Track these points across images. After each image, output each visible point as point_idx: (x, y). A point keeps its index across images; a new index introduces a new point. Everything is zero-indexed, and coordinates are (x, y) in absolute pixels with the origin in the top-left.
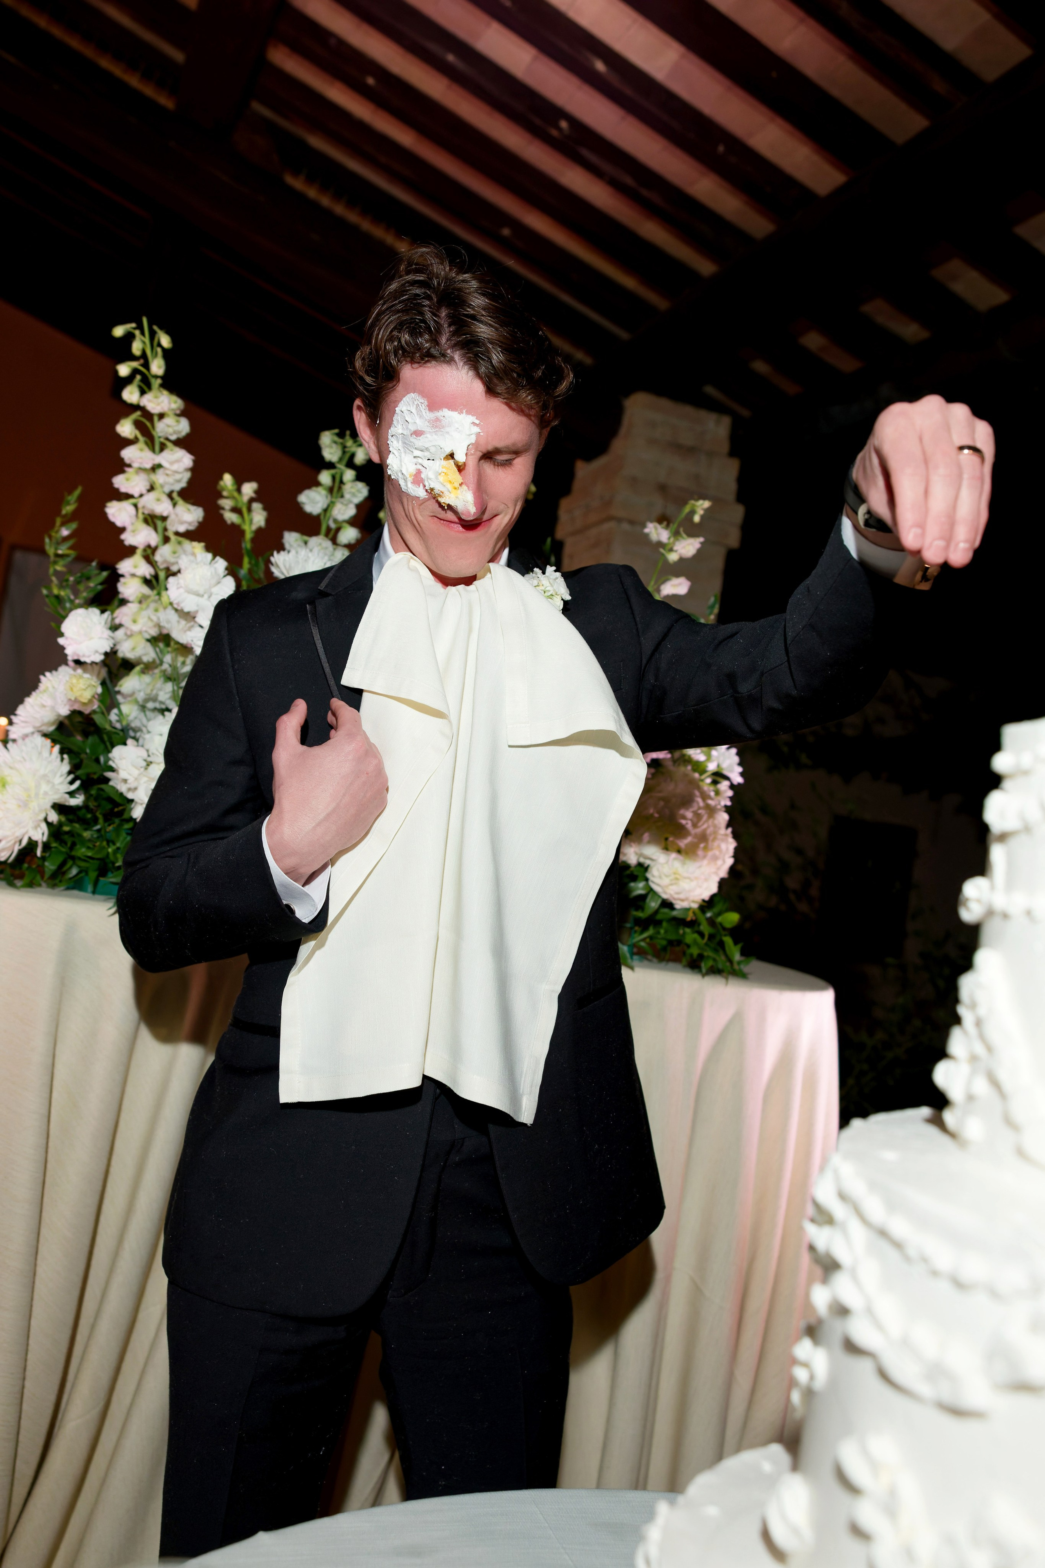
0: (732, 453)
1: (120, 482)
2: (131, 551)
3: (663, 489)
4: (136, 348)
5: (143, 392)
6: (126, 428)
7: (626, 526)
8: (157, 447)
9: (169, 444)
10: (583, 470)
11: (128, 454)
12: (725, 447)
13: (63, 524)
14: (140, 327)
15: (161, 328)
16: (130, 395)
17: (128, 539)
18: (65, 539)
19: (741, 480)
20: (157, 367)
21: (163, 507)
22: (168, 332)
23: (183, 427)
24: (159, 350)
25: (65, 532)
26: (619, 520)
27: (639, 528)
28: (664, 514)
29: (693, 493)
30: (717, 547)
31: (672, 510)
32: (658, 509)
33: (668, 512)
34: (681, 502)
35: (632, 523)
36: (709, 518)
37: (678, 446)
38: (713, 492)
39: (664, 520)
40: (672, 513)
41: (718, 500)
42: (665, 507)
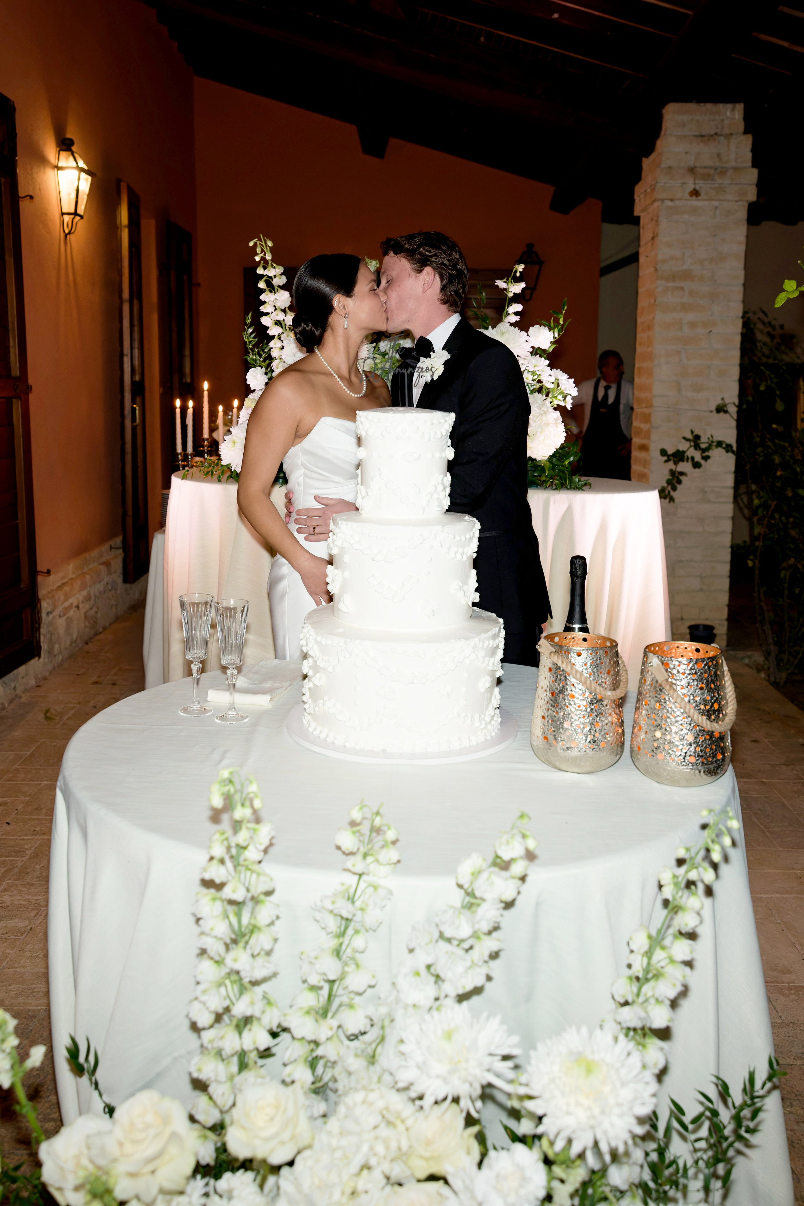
0: (746, 132)
1: (263, 309)
2: (273, 337)
3: (692, 170)
4: (258, 250)
5: (265, 268)
6: (262, 285)
7: (669, 203)
8: (276, 290)
9: (279, 289)
10: (646, 163)
11: (263, 297)
12: (741, 127)
13: (248, 328)
14: (260, 240)
15: (268, 238)
16: (260, 271)
17: (271, 332)
18: (251, 333)
19: (754, 150)
20: (269, 257)
21: (281, 316)
22: (270, 240)
23: (283, 280)
24: (268, 248)
25: (250, 330)
26: (663, 200)
27: (678, 203)
28: (695, 190)
29: (716, 169)
30: (739, 203)
31: (700, 185)
32: (690, 187)
33: (697, 188)
34: (707, 177)
35: (672, 200)
36: (731, 184)
37: (702, 136)
38: (733, 164)
39: (695, 193)
40: (701, 187)
41: (736, 169)
42: (695, 184)
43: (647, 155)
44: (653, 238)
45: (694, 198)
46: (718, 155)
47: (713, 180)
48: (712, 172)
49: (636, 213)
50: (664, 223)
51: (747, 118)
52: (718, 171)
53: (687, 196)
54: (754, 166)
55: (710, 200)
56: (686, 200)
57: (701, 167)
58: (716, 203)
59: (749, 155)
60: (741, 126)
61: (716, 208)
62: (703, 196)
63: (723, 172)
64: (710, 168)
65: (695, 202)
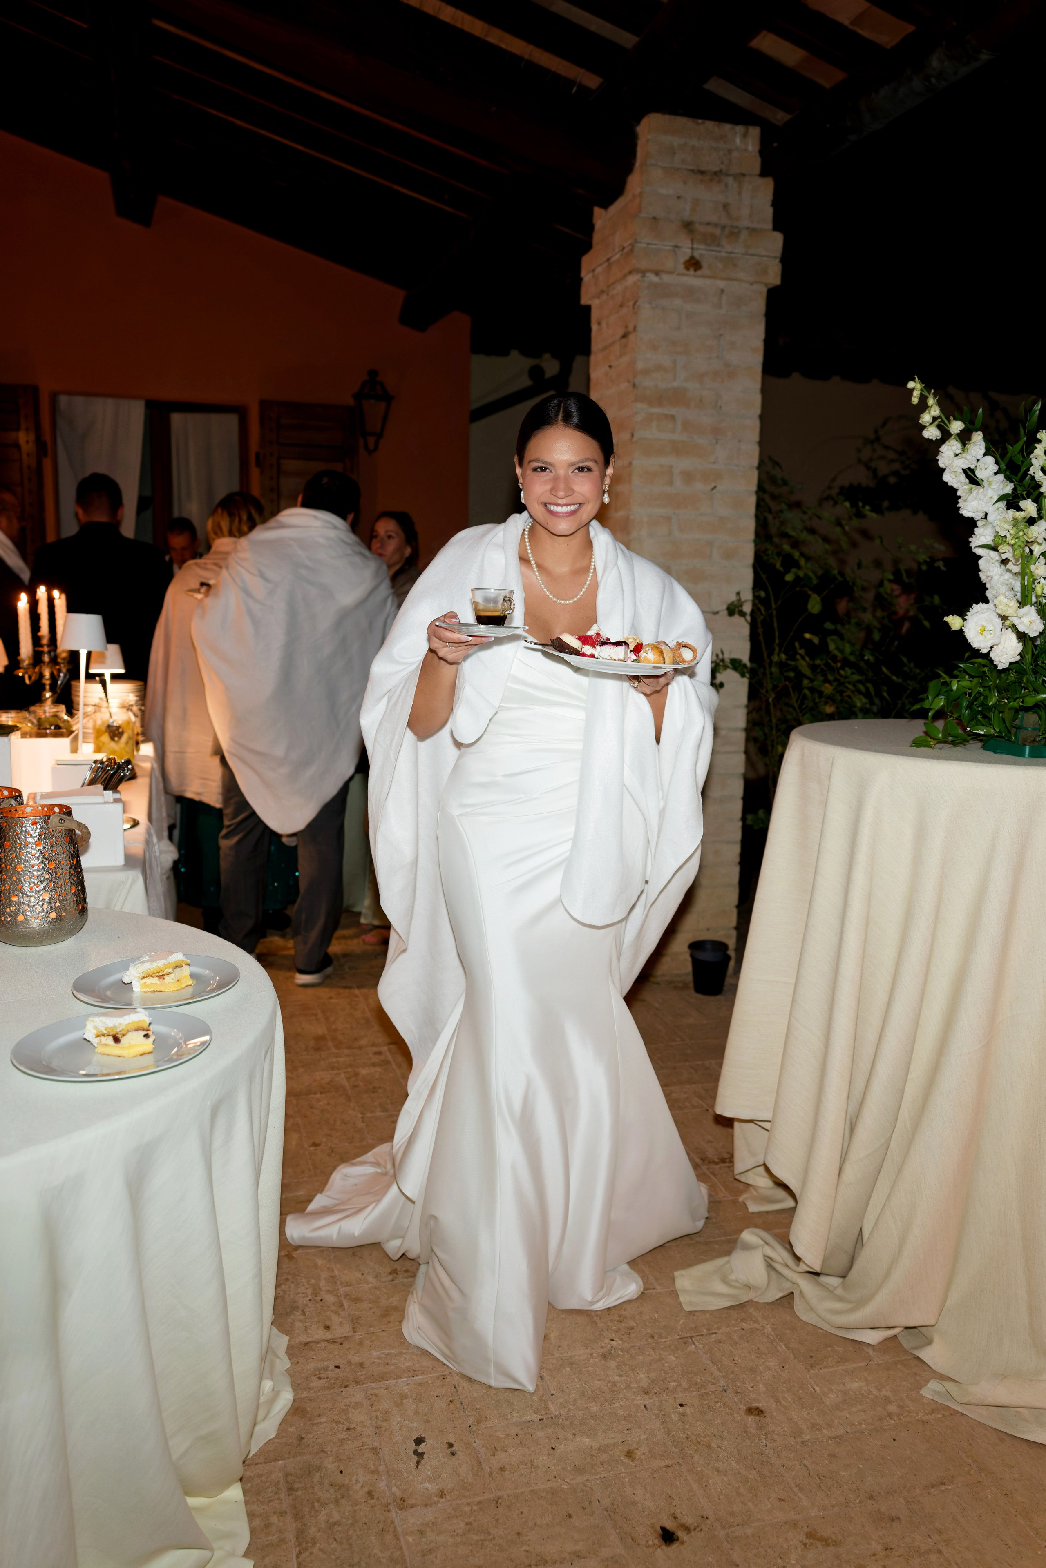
0: (763, 174)
3: (688, 226)
7: (652, 278)
10: (601, 218)
19: (776, 203)
26: (643, 272)
27: (666, 278)
28: (692, 258)
29: (723, 228)
30: (756, 287)
31: (701, 251)
32: (685, 253)
33: (696, 254)
34: (711, 240)
35: (657, 273)
36: (744, 254)
37: (702, 173)
38: (745, 223)
39: (693, 264)
40: (701, 255)
41: (752, 231)
42: (692, 249)
43: (606, 204)
44: (625, 336)
45: (692, 272)
46: (726, 206)
47: (719, 245)
48: (717, 232)
49: (584, 301)
50: (646, 310)
51: (763, 152)
52: (727, 231)
53: (681, 268)
54: (775, 228)
55: (713, 277)
56: (680, 274)
57: (700, 223)
58: (721, 284)
59: (769, 212)
60: (756, 164)
61: (722, 291)
62: (705, 271)
63: (734, 234)
64: (716, 225)
65: (692, 280)
